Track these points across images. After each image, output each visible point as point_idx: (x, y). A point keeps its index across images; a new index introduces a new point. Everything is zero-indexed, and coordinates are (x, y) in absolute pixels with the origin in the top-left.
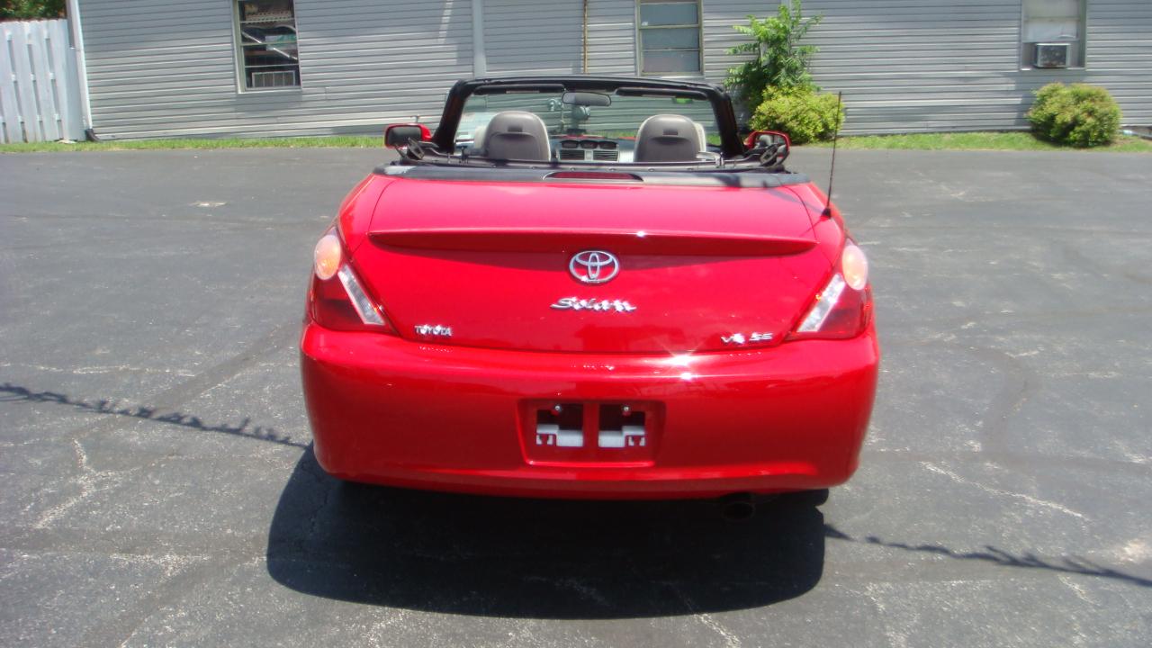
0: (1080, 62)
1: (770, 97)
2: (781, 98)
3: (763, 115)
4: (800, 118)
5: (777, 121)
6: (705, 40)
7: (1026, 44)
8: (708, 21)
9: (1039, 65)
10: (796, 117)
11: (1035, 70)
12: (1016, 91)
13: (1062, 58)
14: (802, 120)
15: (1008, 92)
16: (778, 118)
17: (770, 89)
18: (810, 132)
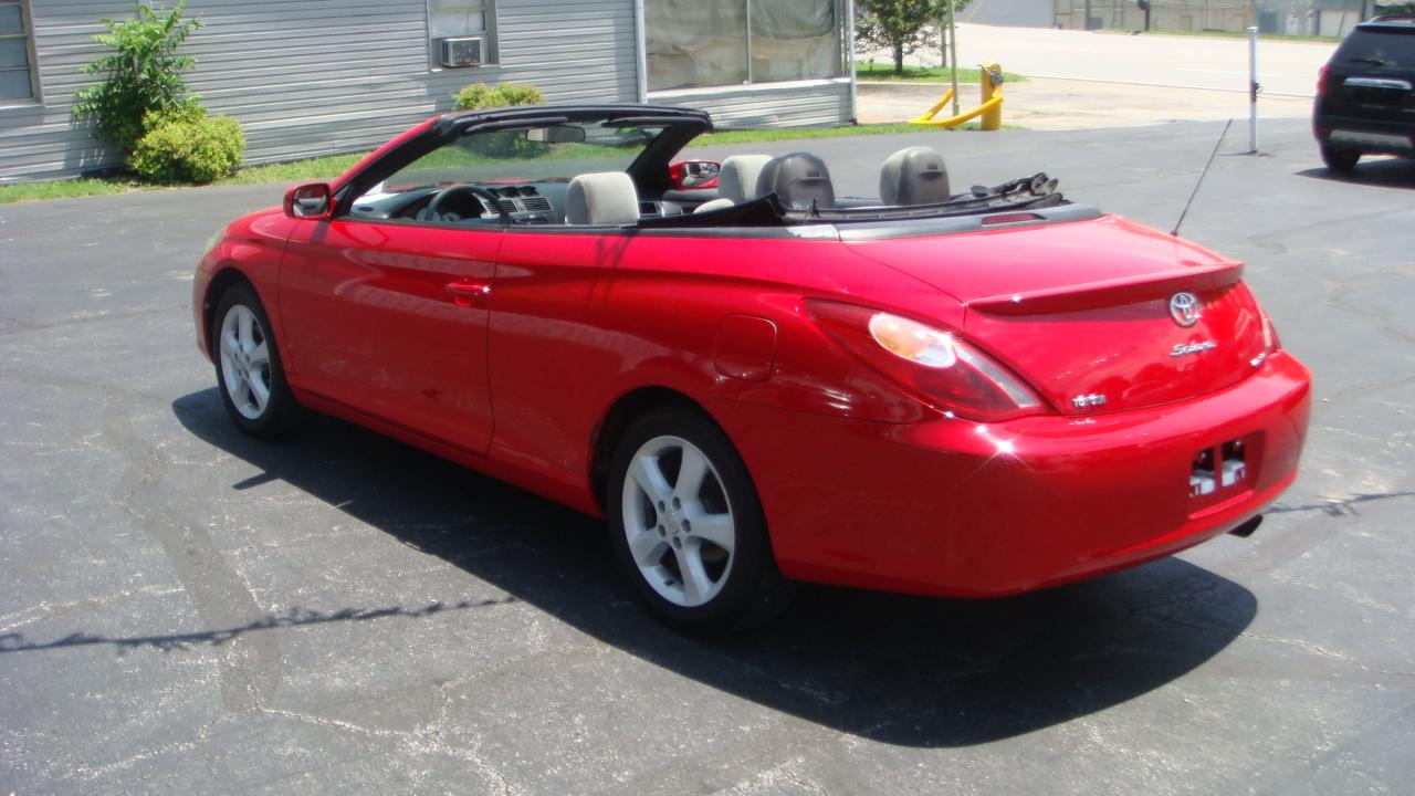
0: (493, 58)
1: (154, 125)
2: (171, 126)
3: (153, 149)
4: (201, 150)
5: (176, 157)
6: (40, 54)
7: (433, 40)
8: (43, 29)
9: (452, 63)
10: (197, 149)
11: (447, 70)
12: (430, 96)
13: (475, 55)
14: (205, 152)
15: (419, 98)
16: (176, 151)
17: (153, 116)
18: (215, 167)
